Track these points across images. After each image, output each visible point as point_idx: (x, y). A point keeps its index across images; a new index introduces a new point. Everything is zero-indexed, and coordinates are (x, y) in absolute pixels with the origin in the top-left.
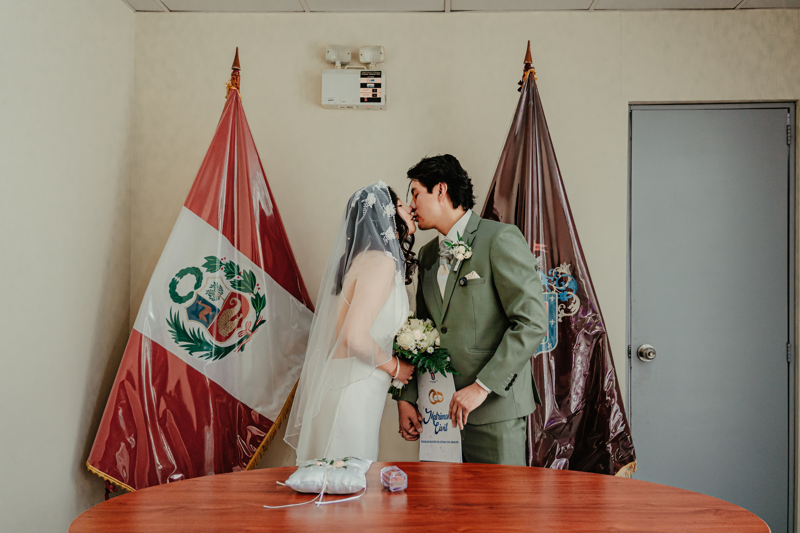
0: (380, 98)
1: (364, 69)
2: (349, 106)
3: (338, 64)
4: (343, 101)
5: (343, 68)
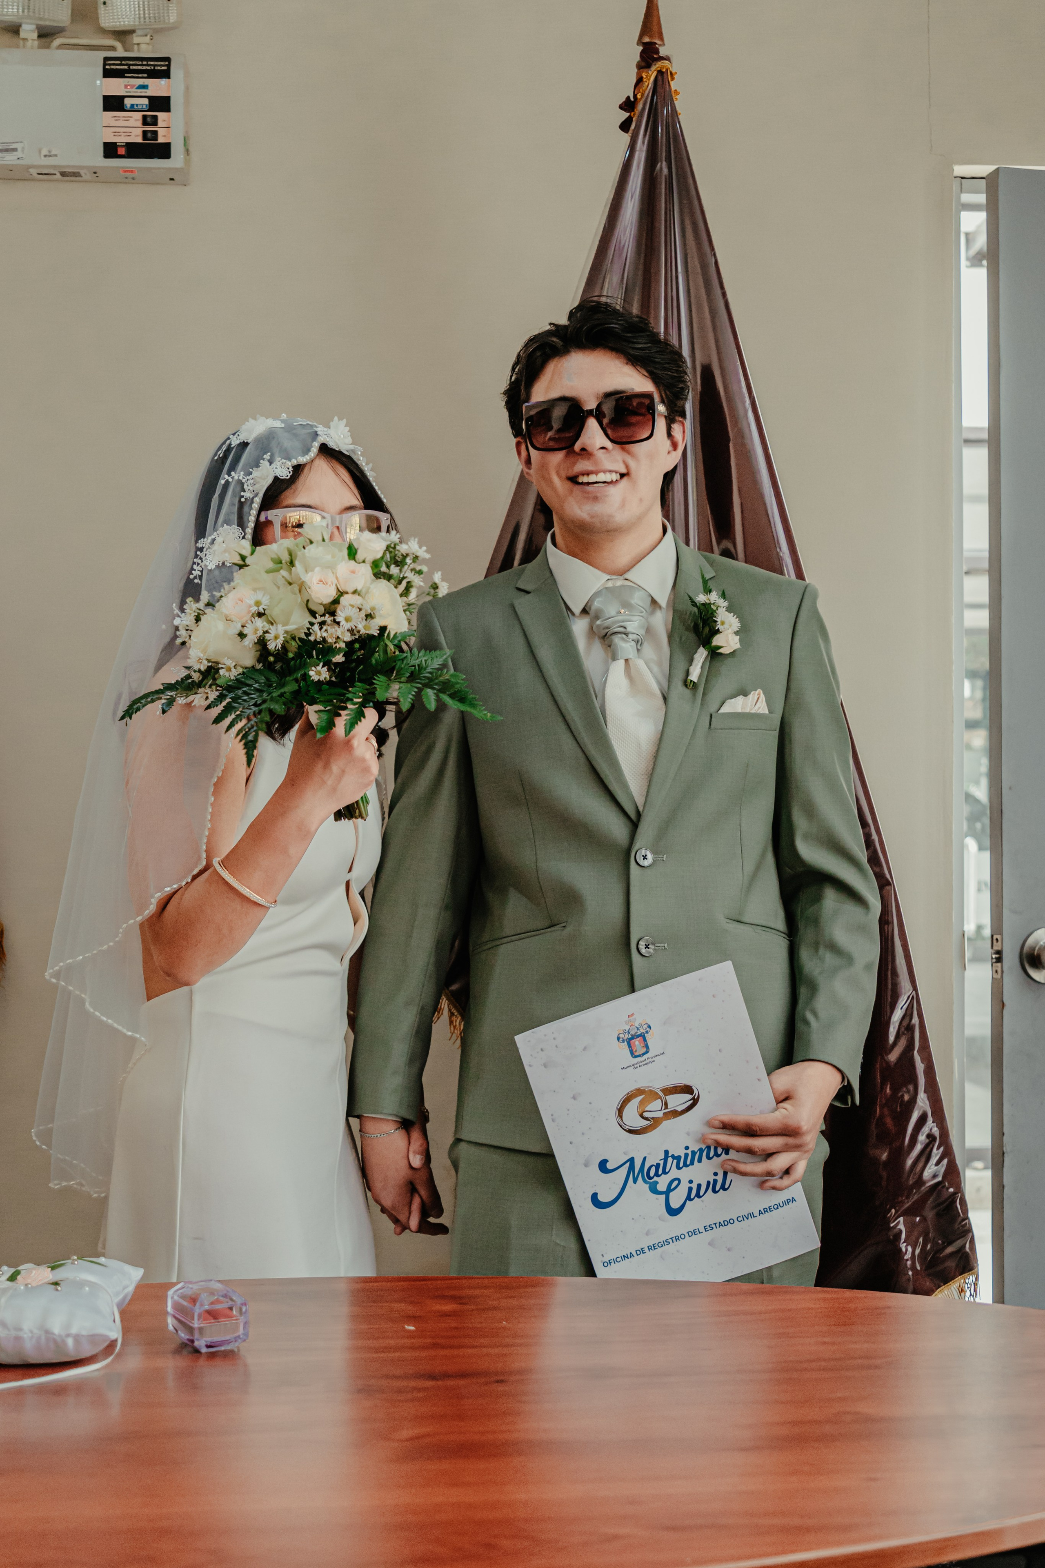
0: (167, 146)
1: (113, 48)
2: (66, 170)
3: (29, 32)
4: (47, 153)
5: (45, 46)
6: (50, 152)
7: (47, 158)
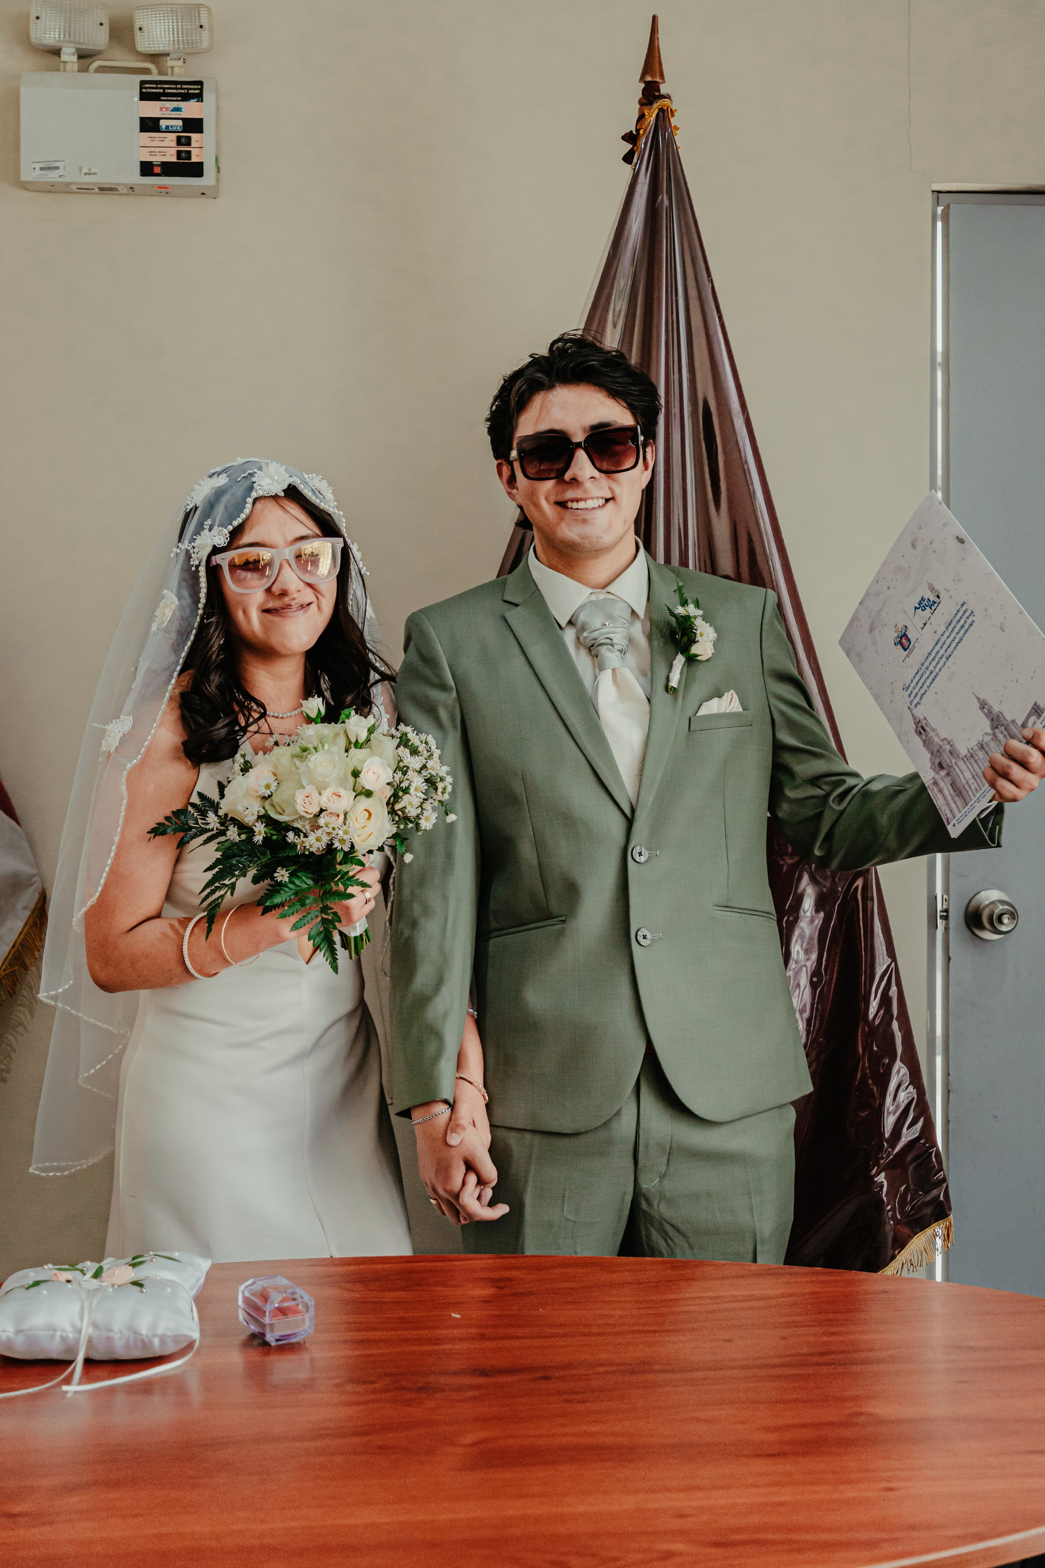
0: (200, 165)
2: (105, 186)
3: (69, 56)
4: (88, 172)
5: (84, 69)
6: (90, 170)
7: (87, 176)
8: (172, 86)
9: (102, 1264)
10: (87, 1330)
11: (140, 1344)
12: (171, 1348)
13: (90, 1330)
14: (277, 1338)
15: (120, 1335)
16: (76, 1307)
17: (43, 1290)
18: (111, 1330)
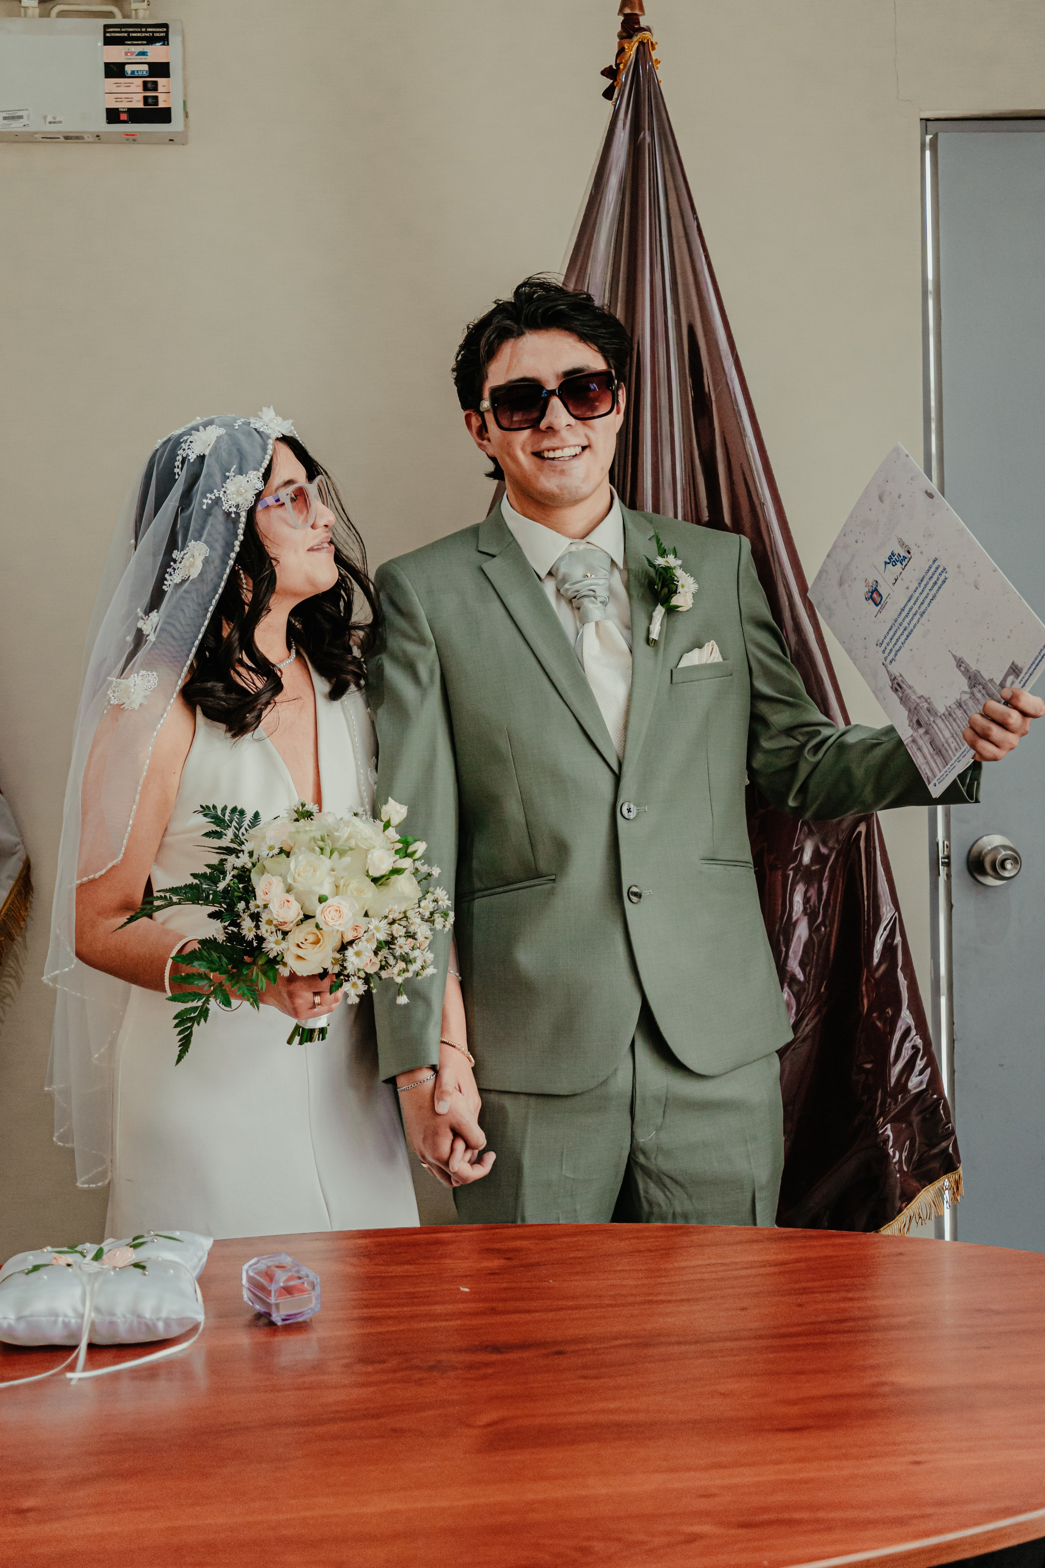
0: (168, 110)
2: (71, 135)
4: (52, 120)
5: (45, 14)
6: (54, 118)
7: (52, 124)
8: (136, 30)
9: (102, 1245)
10: (89, 1315)
11: (144, 1328)
12: (175, 1332)
13: (93, 1315)
14: (283, 1317)
15: (123, 1320)
16: (78, 1292)
17: (44, 1275)
18: (114, 1315)
